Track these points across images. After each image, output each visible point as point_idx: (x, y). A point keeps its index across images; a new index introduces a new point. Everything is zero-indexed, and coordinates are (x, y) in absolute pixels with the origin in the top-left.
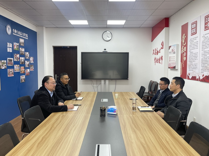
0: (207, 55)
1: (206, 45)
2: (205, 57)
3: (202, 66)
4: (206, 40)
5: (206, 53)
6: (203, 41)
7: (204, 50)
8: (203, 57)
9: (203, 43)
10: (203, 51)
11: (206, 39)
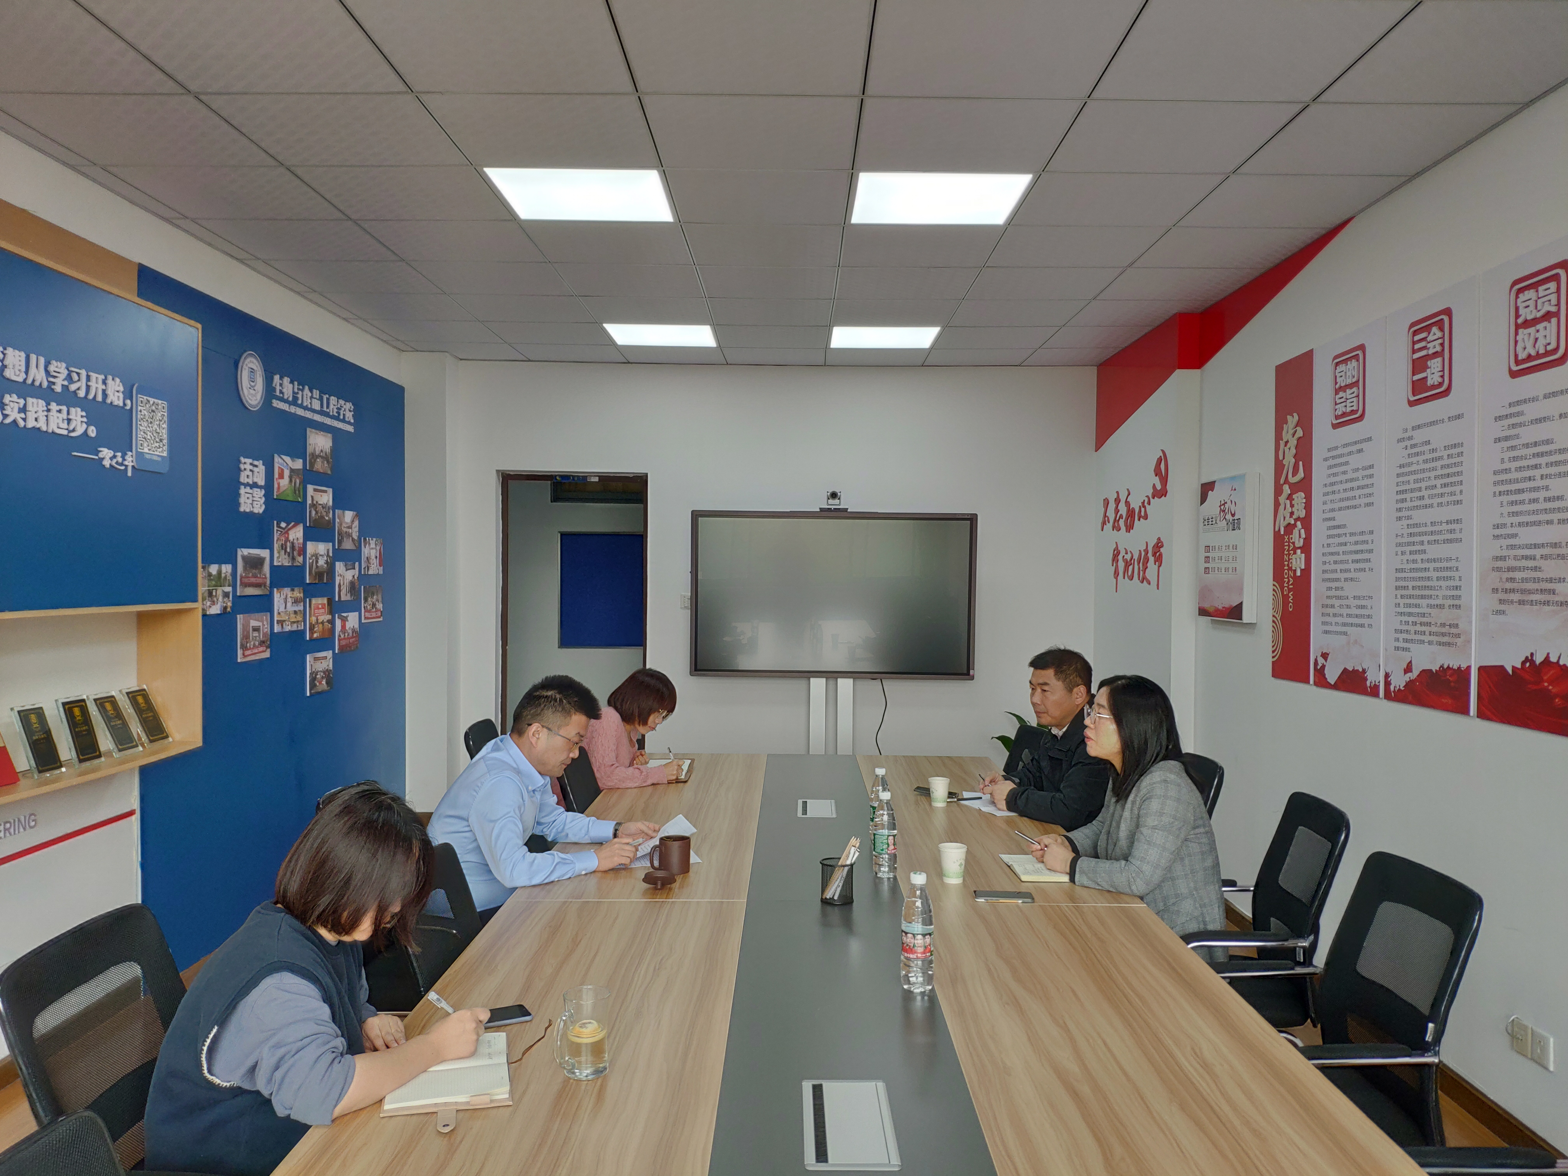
0: (1425, 547)
1: (1420, 489)
2: (1414, 561)
3: (1401, 614)
4: (1421, 458)
5: (1420, 534)
6: (1401, 466)
7: (1409, 518)
8: (1405, 557)
9: (1401, 479)
10: (1405, 522)
11: (1417, 454)
